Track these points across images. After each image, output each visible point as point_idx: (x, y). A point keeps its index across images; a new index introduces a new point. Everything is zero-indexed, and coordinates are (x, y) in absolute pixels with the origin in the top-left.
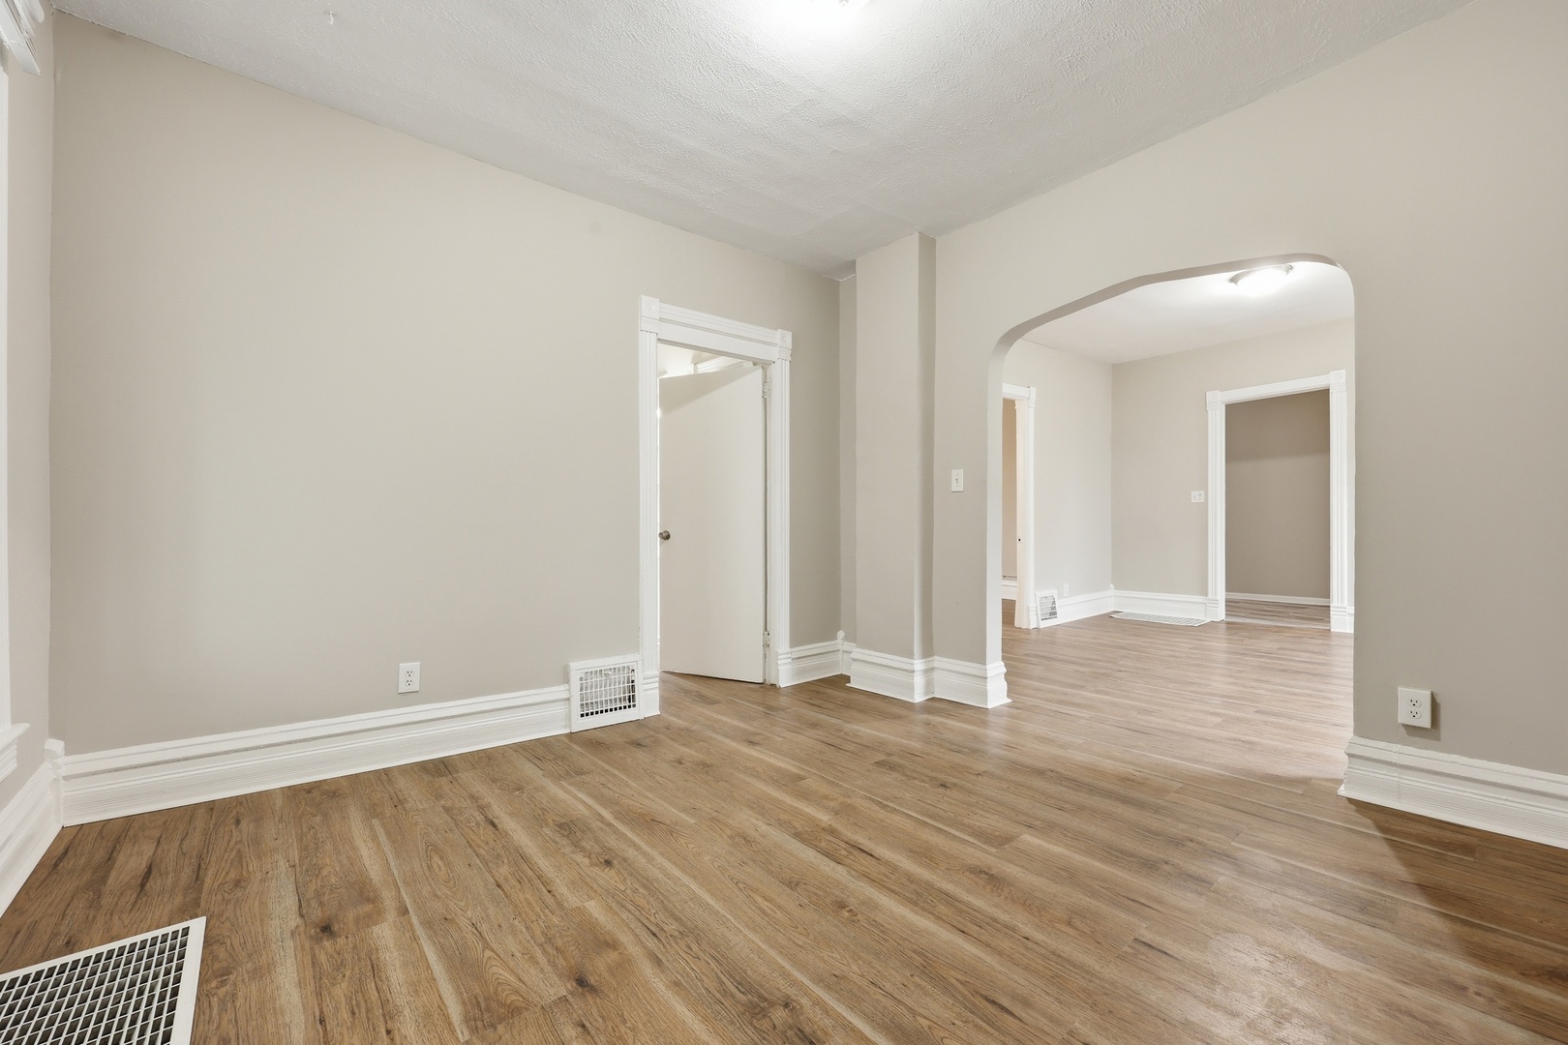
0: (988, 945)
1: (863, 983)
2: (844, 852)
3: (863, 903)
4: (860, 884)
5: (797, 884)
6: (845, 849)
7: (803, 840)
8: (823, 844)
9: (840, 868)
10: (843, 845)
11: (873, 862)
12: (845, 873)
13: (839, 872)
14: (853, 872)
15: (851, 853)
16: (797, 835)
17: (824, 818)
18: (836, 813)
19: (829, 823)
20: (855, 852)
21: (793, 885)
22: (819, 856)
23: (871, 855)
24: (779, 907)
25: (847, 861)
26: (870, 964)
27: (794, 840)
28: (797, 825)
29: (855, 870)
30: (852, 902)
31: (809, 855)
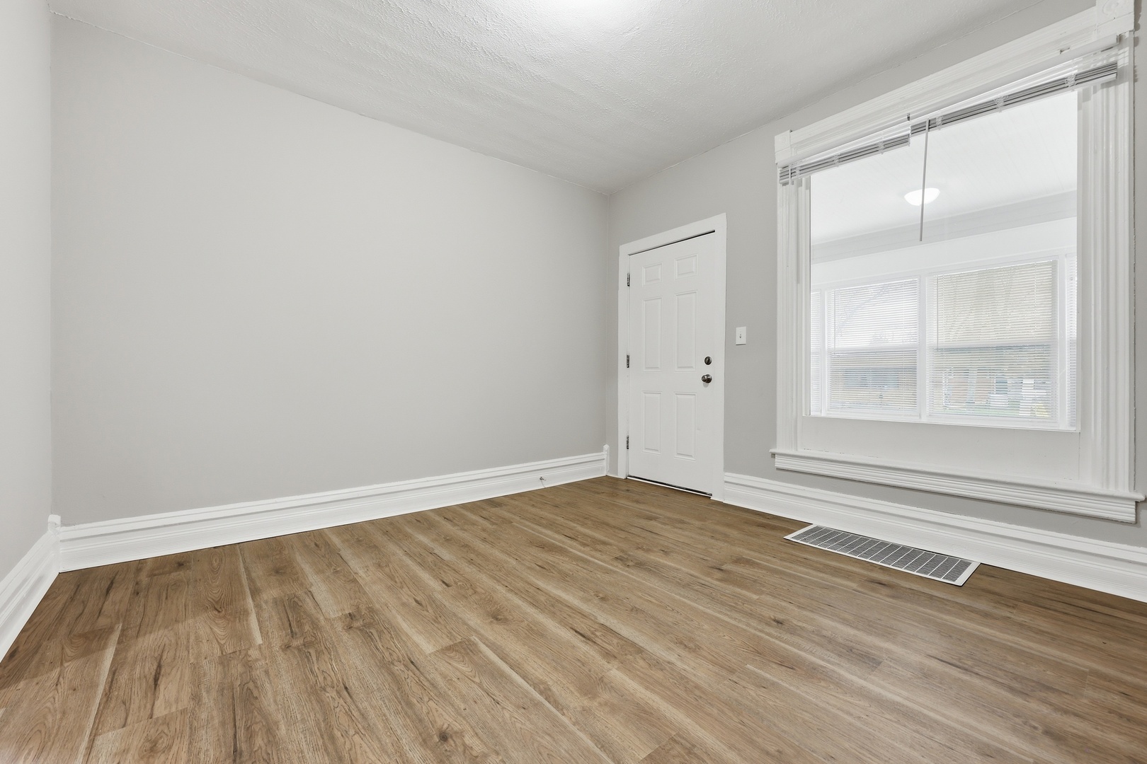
0: (529, 584)
1: (596, 572)
2: (598, 634)
3: (590, 600)
4: (590, 611)
5: (632, 610)
6: (597, 636)
7: (633, 644)
8: (615, 641)
9: (602, 621)
10: (599, 641)
11: (575, 626)
12: (599, 617)
13: (603, 618)
14: (593, 618)
15: (593, 633)
16: (640, 650)
17: (615, 674)
18: (601, 679)
19: (609, 666)
20: (588, 634)
21: (634, 610)
22: (617, 630)
23: (576, 631)
24: (641, 597)
25: (596, 626)
26: (591, 577)
27: (641, 644)
28: (641, 662)
29: (592, 620)
30: (596, 601)
31: (626, 631)
